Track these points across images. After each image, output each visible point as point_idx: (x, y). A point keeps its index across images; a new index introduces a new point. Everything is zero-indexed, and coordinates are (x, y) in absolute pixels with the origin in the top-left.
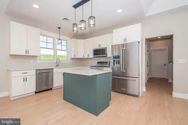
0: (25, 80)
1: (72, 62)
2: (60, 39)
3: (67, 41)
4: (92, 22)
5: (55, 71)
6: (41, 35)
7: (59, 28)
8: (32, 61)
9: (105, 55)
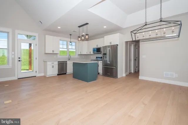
0: (53, 67)
1: (79, 57)
2: (71, 42)
3: (75, 42)
4: (87, 37)
5: (68, 62)
6: (60, 40)
7: (71, 35)
8: (55, 57)
9: (100, 53)
